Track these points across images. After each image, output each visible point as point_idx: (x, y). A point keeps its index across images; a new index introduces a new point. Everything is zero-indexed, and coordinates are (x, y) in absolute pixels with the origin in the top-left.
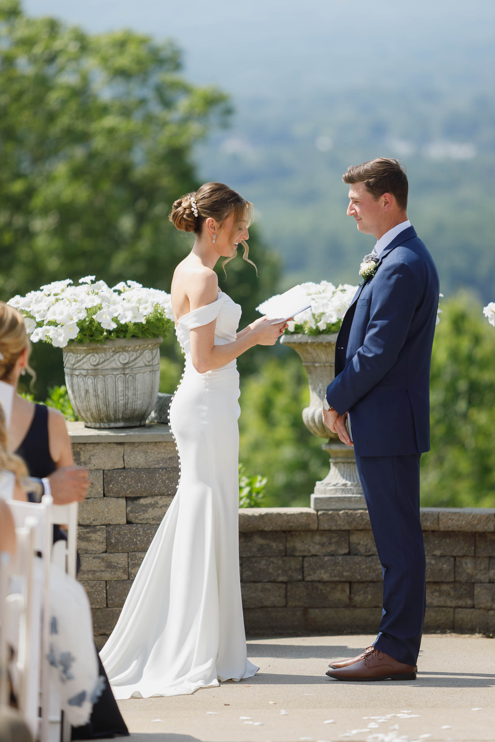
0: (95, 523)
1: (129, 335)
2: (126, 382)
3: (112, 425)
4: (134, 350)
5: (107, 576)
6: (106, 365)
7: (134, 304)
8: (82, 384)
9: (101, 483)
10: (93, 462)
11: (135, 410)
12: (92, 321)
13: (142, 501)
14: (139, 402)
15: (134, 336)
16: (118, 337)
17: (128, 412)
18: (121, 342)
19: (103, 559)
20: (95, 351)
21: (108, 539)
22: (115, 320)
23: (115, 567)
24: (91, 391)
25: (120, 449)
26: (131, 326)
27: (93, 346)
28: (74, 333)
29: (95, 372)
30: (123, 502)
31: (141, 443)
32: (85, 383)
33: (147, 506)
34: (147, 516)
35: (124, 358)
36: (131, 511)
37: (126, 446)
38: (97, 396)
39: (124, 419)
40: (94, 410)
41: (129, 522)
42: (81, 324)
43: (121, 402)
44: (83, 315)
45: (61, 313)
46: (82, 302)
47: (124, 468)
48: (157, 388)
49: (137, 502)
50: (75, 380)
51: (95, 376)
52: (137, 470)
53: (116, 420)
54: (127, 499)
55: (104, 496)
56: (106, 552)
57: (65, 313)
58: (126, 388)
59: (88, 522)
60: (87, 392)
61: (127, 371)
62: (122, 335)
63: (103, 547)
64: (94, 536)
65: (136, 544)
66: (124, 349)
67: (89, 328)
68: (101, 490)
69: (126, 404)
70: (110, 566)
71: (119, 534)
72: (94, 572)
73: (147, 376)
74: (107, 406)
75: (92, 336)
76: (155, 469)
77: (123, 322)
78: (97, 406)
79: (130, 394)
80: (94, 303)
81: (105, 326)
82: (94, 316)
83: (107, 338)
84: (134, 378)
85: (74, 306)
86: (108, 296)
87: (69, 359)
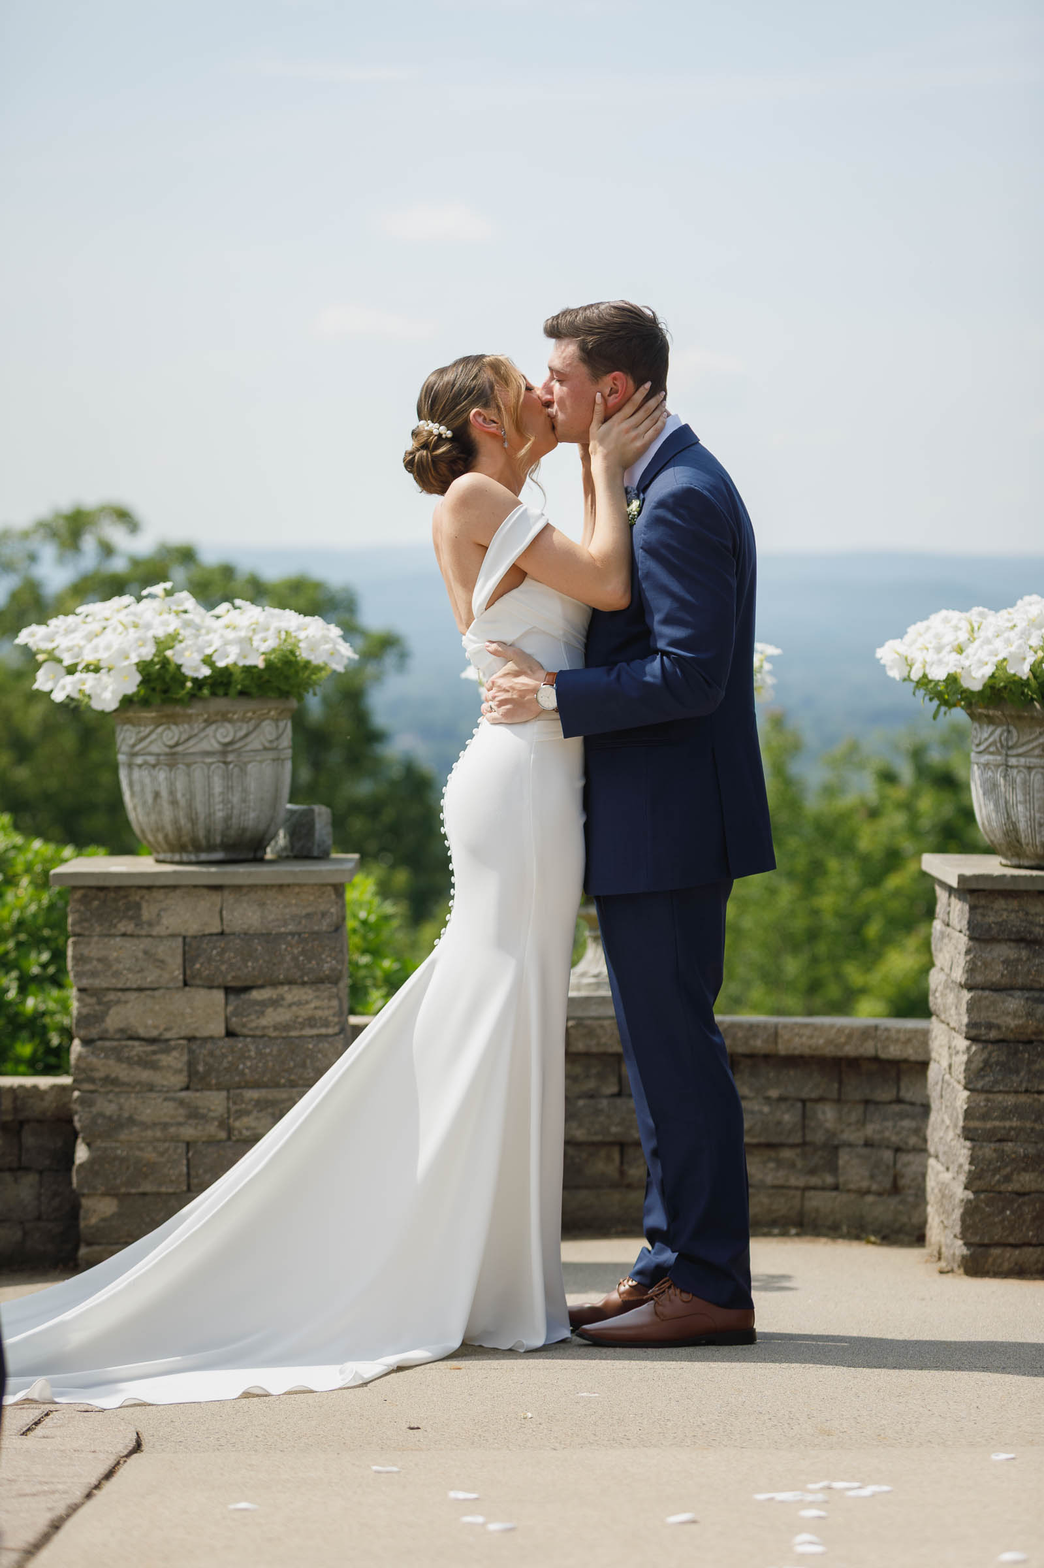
0: (168, 1035)
1: (233, 691)
2: (227, 777)
3: (203, 857)
4: (243, 720)
5: (188, 1132)
6: (194, 747)
7: (243, 634)
8: (147, 780)
9: (179, 960)
10: (165, 921)
11: (244, 830)
12: (165, 662)
13: (255, 995)
14: (252, 815)
15: (243, 693)
16: (214, 694)
17: (232, 832)
18: (221, 704)
19: (182, 1103)
20: (173, 720)
21: (191, 1064)
22: (208, 661)
23: (204, 1117)
24: (164, 794)
25: (216, 897)
26: (238, 675)
27: (169, 710)
28: (131, 684)
29: (172, 758)
30: (219, 995)
31: (253, 887)
32: (154, 779)
33: (264, 1004)
34: (264, 1022)
35: (223, 733)
36: (235, 1013)
37: (226, 893)
38: (174, 803)
39: (225, 847)
40: (169, 828)
41: (230, 1034)
42: (144, 667)
43: (220, 815)
44: (148, 652)
45: (108, 647)
46: (148, 626)
47: (222, 933)
48: (286, 791)
49: (244, 996)
50: (136, 774)
51: (172, 766)
52: (247, 936)
53: (211, 848)
54: (228, 990)
55: (186, 984)
56: (187, 1088)
57: (115, 647)
58: (229, 788)
59: (154, 1033)
60: (157, 795)
61: (230, 758)
62: (221, 691)
63: (180, 1080)
64: (165, 1060)
65: (242, 1073)
66: (224, 717)
67: (160, 676)
68: (178, 973)
69: (228, 818)
70: (194, 1114)
71: (211, 1054)
72: (165, 1126)
73: (268, 769)
74: (193, 821)
75: (165, 691)
76: (280, 936)
77: (221, 664)
78: (175, 821)
79: (235, 799)
80: (171, 630)
81: (186, 671)
82: (169, 653)
83: (193, 696)
84: (243, 771)
85: (133, 634)
86: (197, 620)
87: (126, 737)
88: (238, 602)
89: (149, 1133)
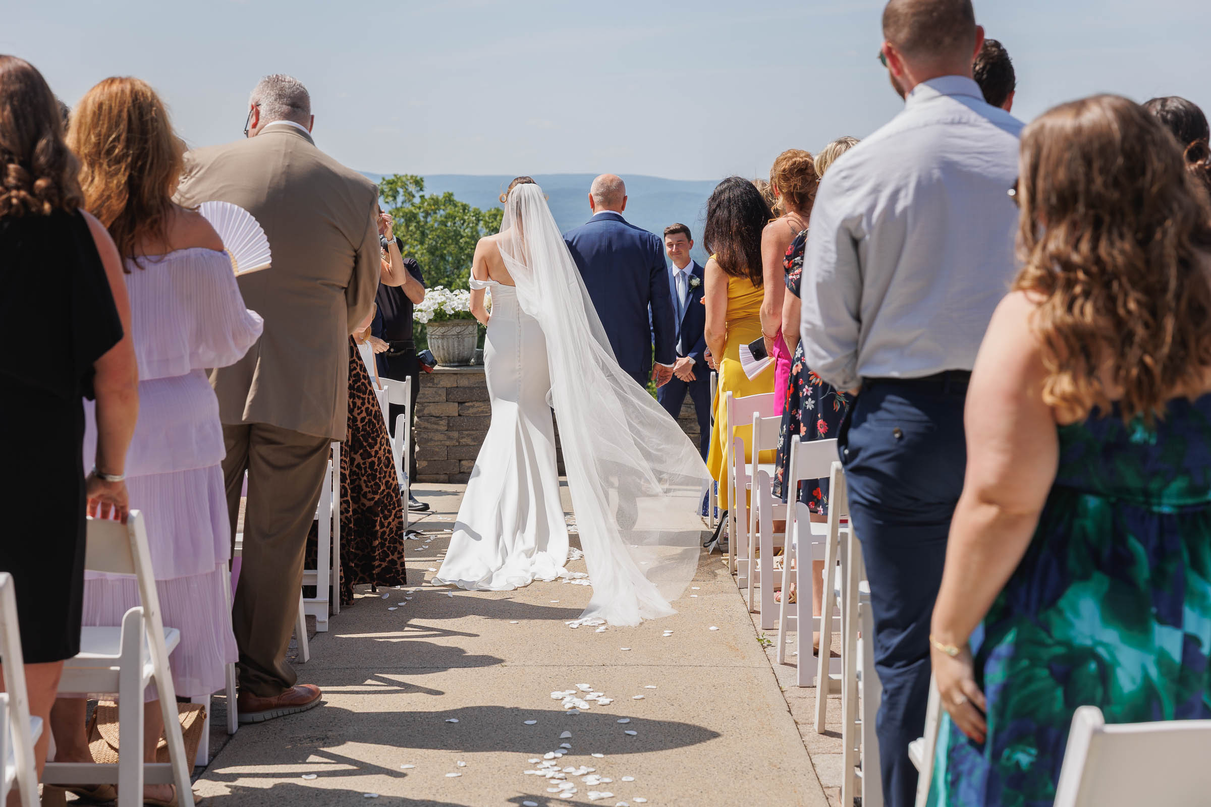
0: (442, 415)
1: (460, 317)
2: (459, 342)
3: (452, 364)
4: (463, 325)
5: (448, 443)
6: (449, 333)
7: (463, 301)
8: (436, 343)
9: (445, 394)
10: (441, 383)
11: (464, 357)
12: (441, 309)
13: (467, 404)
14: (466, 353)
15: (463, 318)
16: (455, 318)
17: (460, 358)
18: (457, 321)
19: (445, 434)
20: (443, 325)
21: (448, 424)
22: (453, 309)
23: (452, 439)
24: (441, 346)
25: (455, 377)
26: (462, 313)
27: (442, 323)
28: (432, 316)
29: (443, 336)
30: (456, 404)
31: (466, 374)
32: (438, 342)
33: (469, 407)
34: (469, 412)
35: (458, 329)
36: (460, 410)
37: (458, 375)
38: (444, 349)
39: (458, 362)
40: (442, 356)
41: (459, 415)
42: (435, 311)
43: (457, 353)
44: (436, 306)
45: (425, 305)
46: (436, 299)
47: (457, 387)
48: (476, 346)
49: (464, 405)
50: (432, 340)
51: (443, 339)
52: (464, 388)
53: (454, 362)
54: (459, 403)
55: (447, 401)
56: (447, 430)
57: (427, 305)
58: (459, 345)
59: (438, 415)
60: (438, 347)
61: (460, 336)
62: (457, 317)
63: (446, 428)
64: (441, 422)
65: (463, 426)
66: (458, 325)
67: (440, 313)
68: (445, 398)
69: (459, 354)
70: (449, 438)
71: (454, 421)
72: (441, 441)
73: (471, 340)
74: (449, 354)
75: (441, 318)
76: (474, 388)
77: (457, 310)
78: (444, 354)
79: (461, 348)
80: (443, 300)
81: (448, 312)
82: (442, 307)
83: (449, 319)
84: (464, 341)
85: (432, 301)
86: (450, 297)
87: (429, 330)
88: (462, 290)
89: (437, 443)
